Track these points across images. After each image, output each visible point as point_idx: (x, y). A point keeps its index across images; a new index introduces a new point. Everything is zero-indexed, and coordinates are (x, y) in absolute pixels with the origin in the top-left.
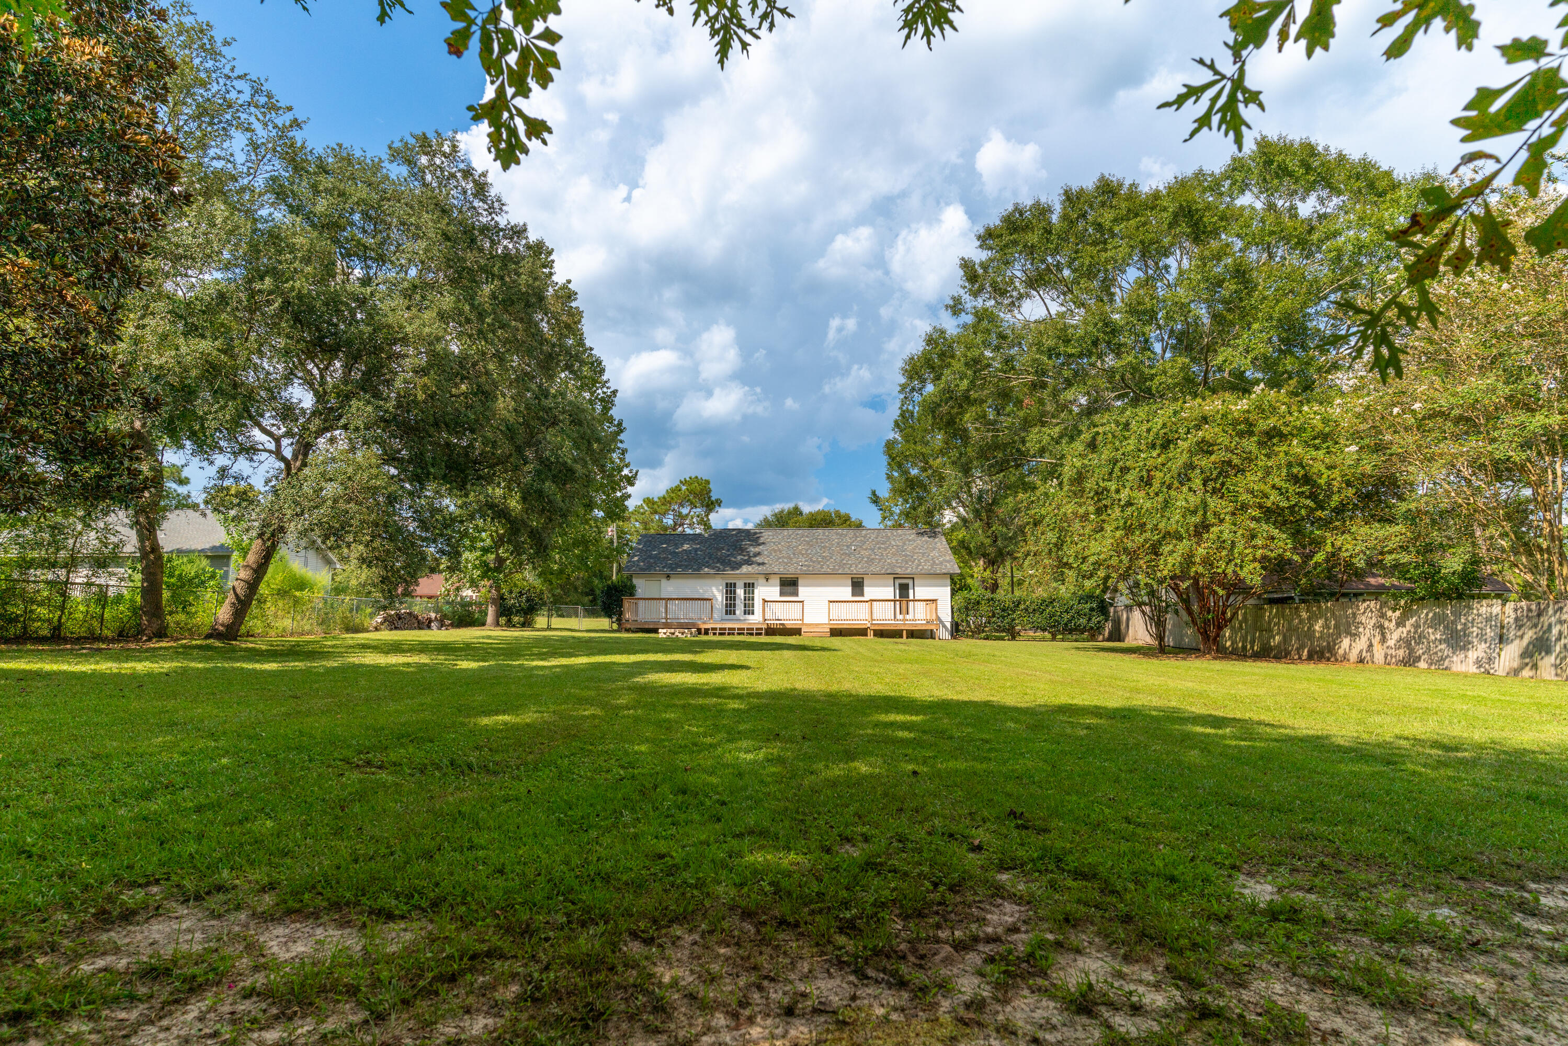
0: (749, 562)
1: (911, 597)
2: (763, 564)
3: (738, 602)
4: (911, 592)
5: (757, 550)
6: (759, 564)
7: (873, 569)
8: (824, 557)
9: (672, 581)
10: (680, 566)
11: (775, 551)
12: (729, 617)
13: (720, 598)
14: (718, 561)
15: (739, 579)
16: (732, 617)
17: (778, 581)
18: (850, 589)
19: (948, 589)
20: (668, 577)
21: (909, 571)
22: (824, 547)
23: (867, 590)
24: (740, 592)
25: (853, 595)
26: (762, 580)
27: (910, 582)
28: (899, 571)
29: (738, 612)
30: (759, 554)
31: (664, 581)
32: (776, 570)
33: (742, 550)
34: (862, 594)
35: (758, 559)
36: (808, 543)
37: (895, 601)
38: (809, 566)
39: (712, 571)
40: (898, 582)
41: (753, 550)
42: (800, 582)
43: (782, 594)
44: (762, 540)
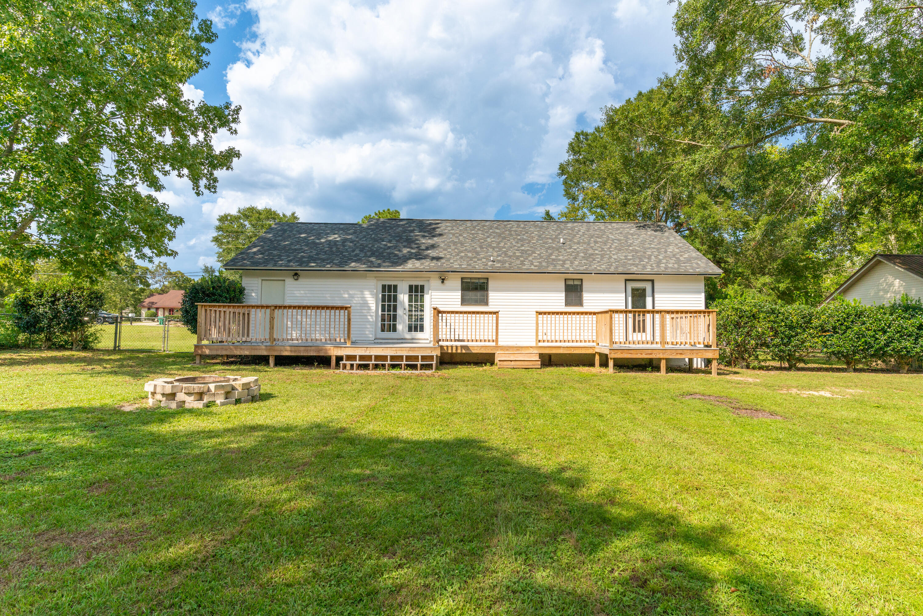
0: (419, 256)
1: (649, 307)
2: (438, 259)
3: (400, 312)
4: (649, 300)
5: (430, 242)
6: (433, 258)
7: (595, 266)
8: (523, 252)
9: (302, 281)
10: (314, 261)
11: (455, 243)
12: (387, 334)
13: (373, 307)
14: (373, 255)
15: (402, 279)
16: (391, 335)
17: (458, 284)
18: (562, 296)
19: (703, 296)
20: (296, 275)
21: (648, 269)
22: (522, 240)
23: (586, 296)
24: (403, 298)
25: (567, 304)
26: (435, 282)
27: (648, 286)
28: (634, 269)
29: (399, 327)
30: (433, 247)
31: (290, 282)
32: (456, 266)
33: (410, 242)
34: (580, 303)
35: (432, 253)
36: (499, 235)
37: (626, 312)
38: (503, 262)
39: (363, 267)
40: (630, 285)
41: (426, 241)
42: (491, 284)
43: (464, 302)
44: (438, 231)
